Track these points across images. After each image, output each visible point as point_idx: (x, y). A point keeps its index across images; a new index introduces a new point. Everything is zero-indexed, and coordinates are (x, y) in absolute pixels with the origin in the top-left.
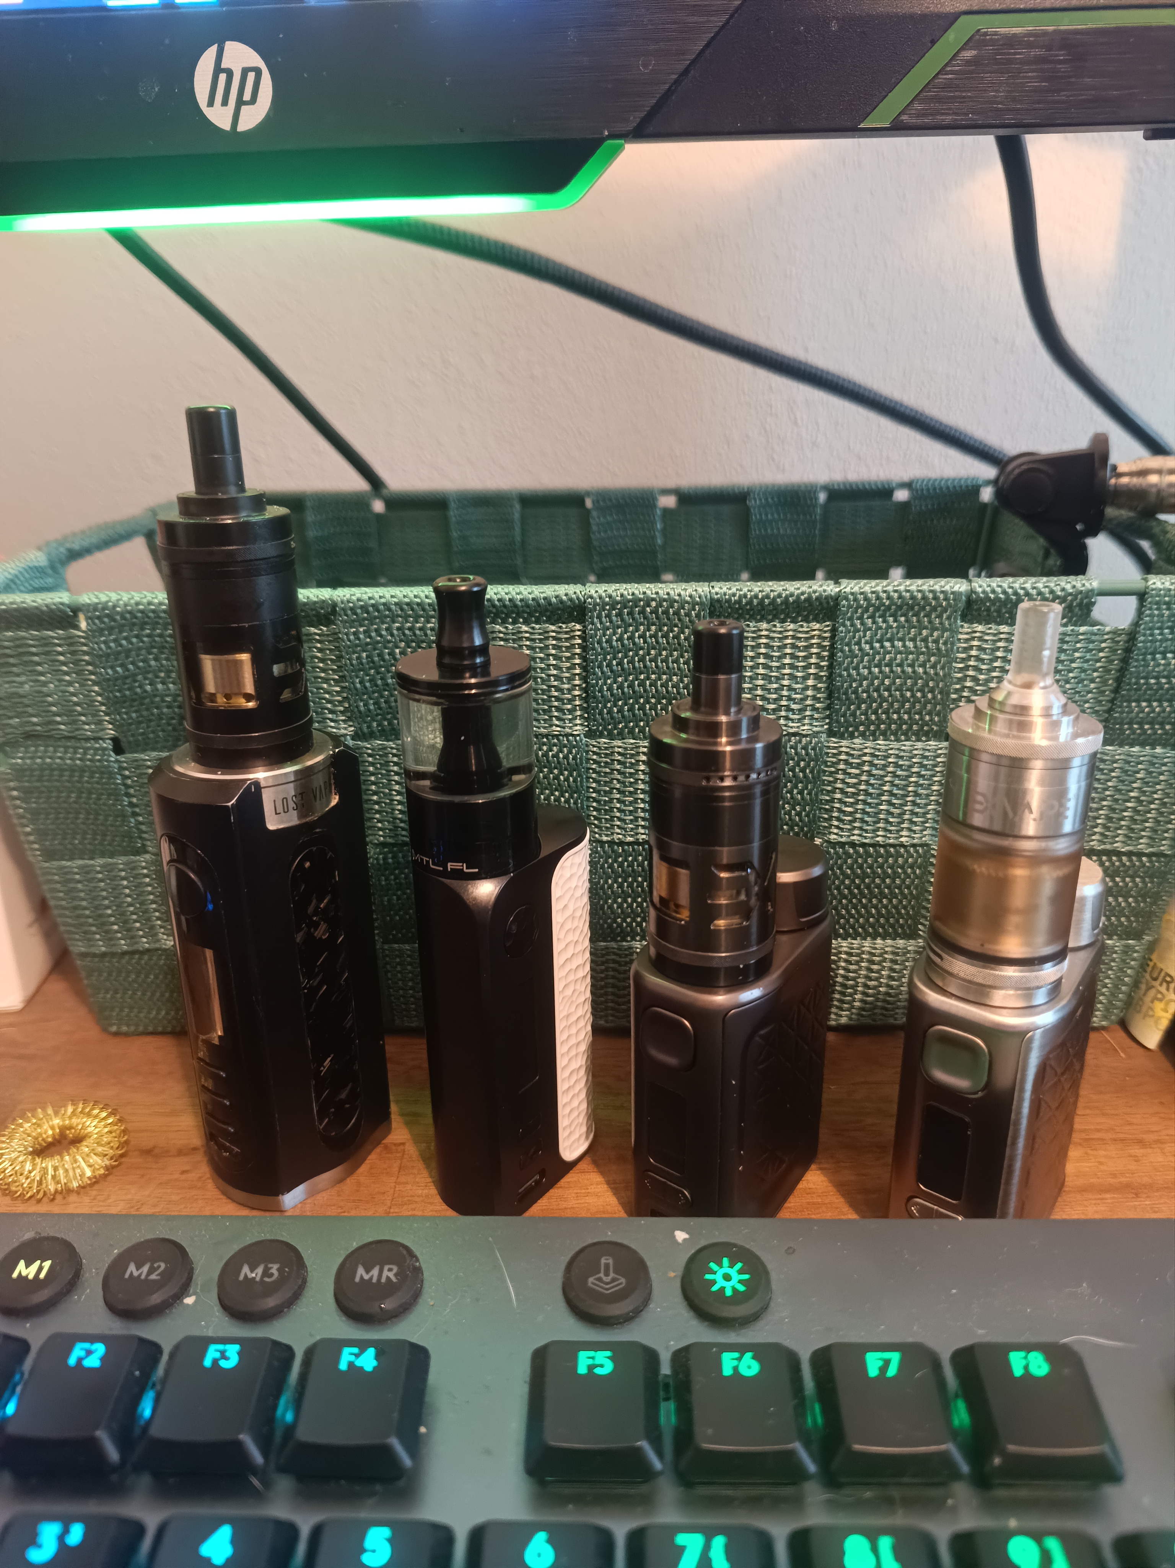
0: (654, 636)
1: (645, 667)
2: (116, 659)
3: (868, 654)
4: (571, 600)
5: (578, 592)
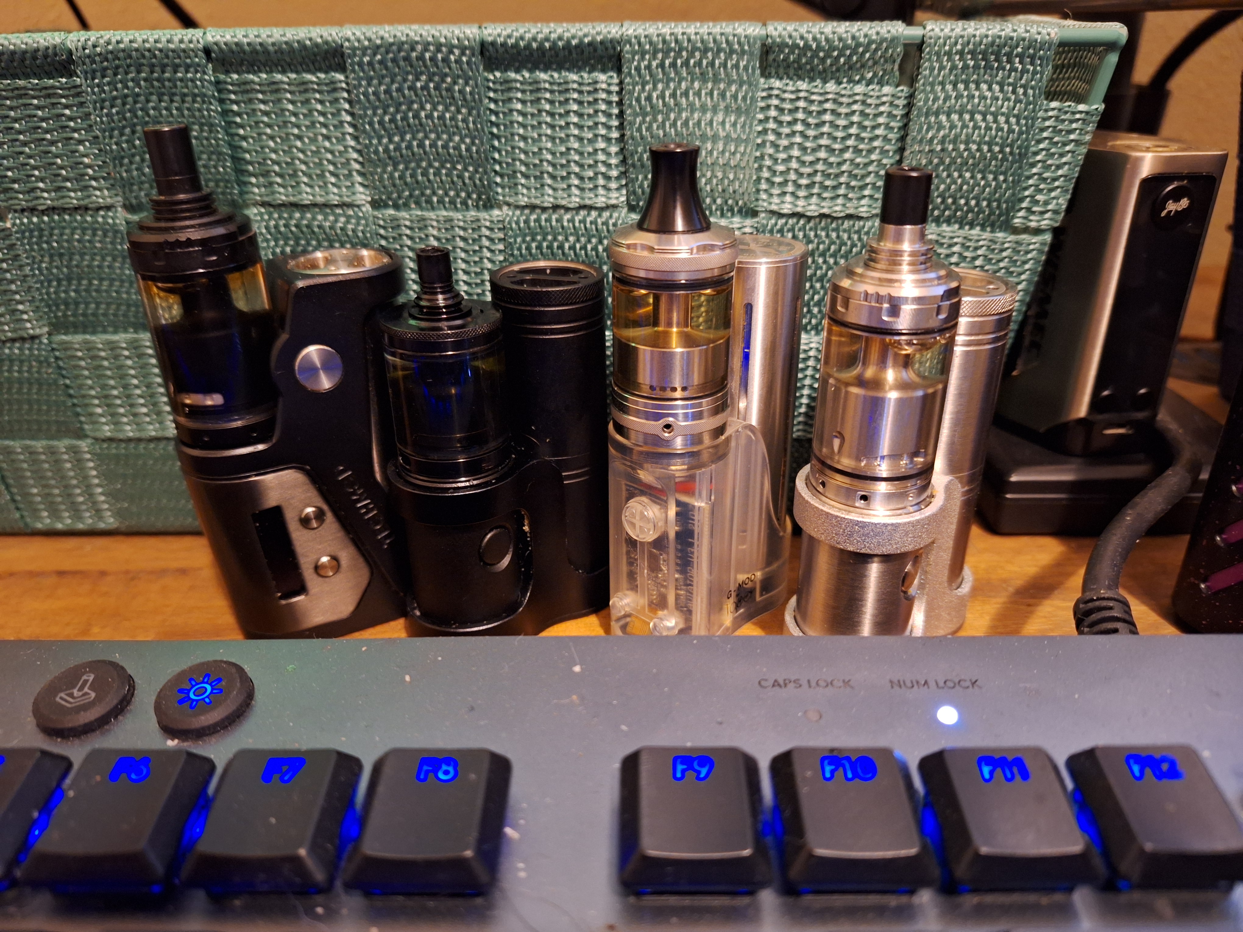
4: (326, 43)
5: (334, 34)
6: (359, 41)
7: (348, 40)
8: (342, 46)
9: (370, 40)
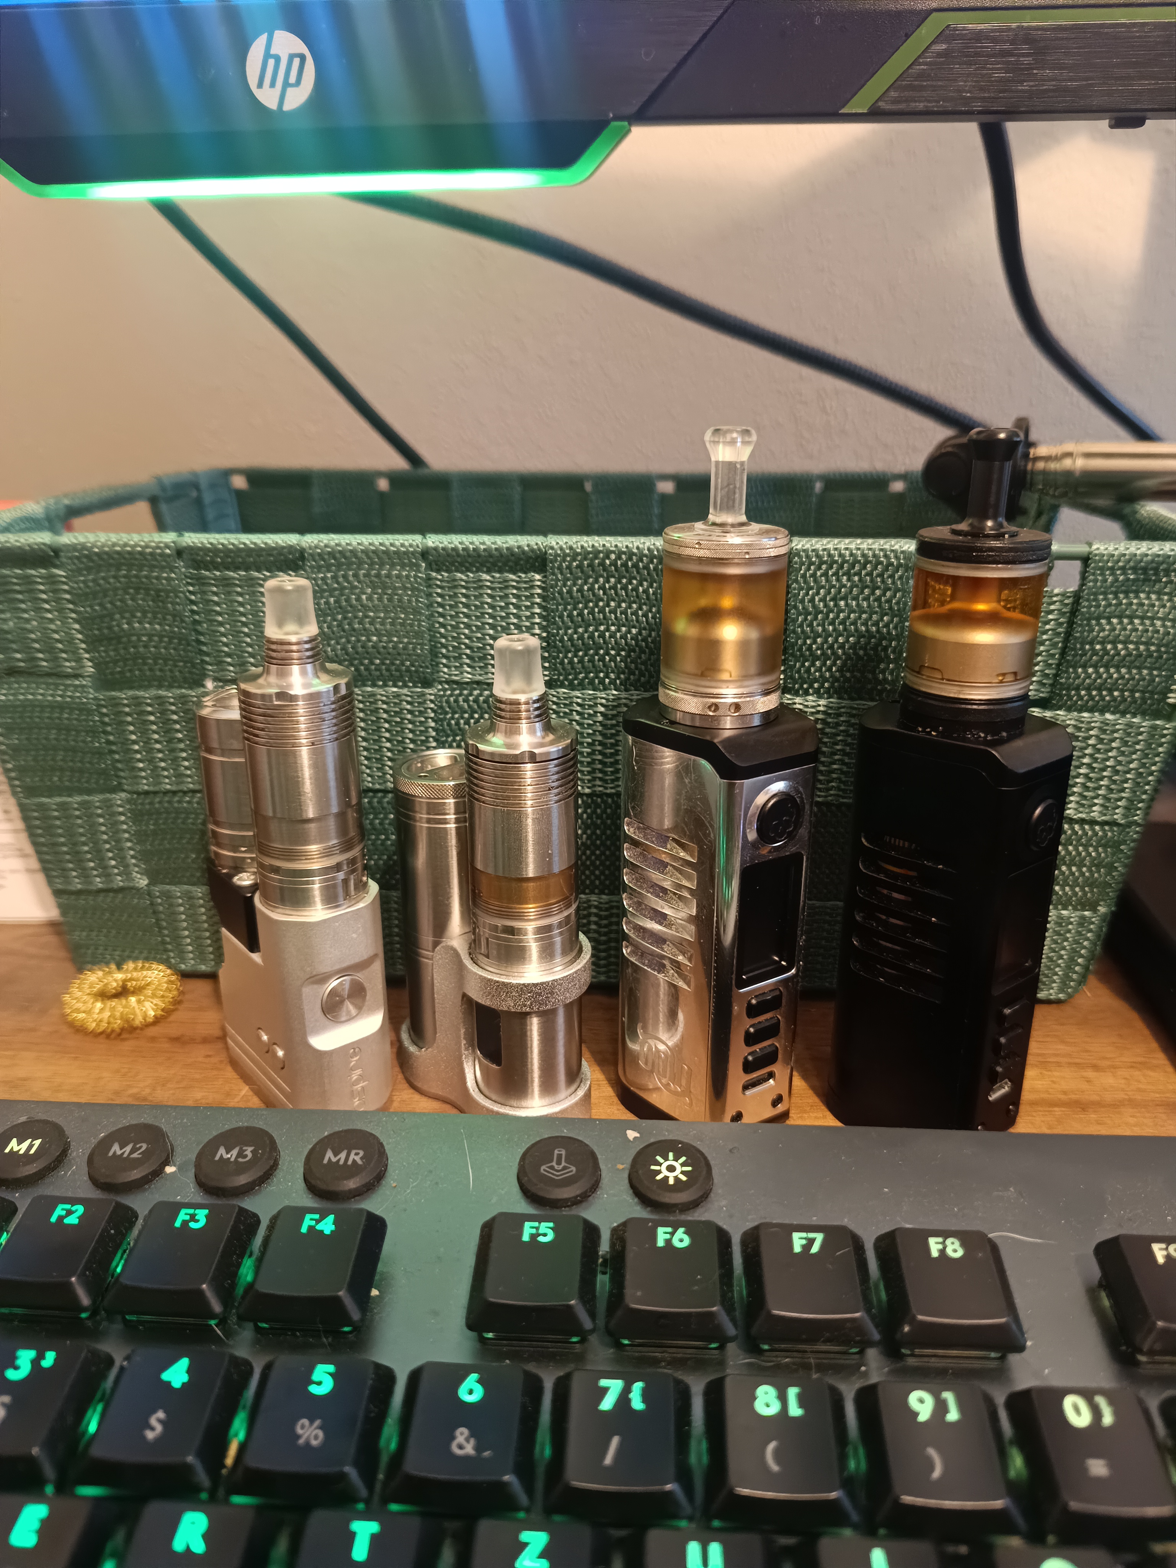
0: (614, 587)
1: (605, 618)
2: (95, 599)
3: (821, 612)
4: (532, 550)
5: (540, 543)
6: (561, 549)
7: (552, 548)
8: (546, 553)
9: (571, 548)
